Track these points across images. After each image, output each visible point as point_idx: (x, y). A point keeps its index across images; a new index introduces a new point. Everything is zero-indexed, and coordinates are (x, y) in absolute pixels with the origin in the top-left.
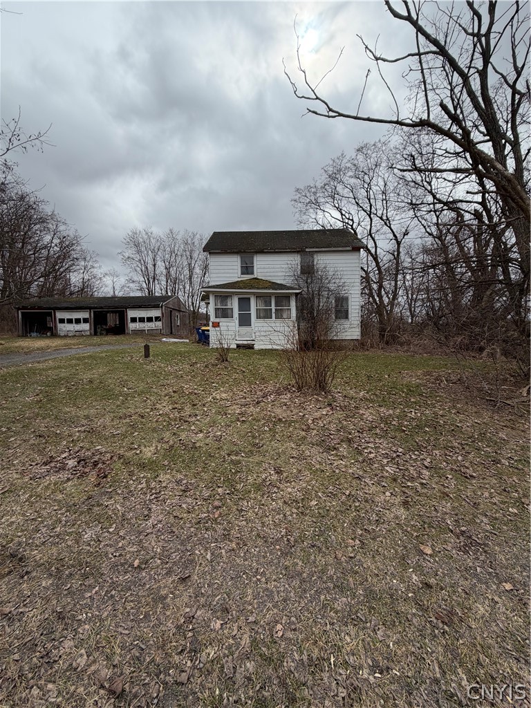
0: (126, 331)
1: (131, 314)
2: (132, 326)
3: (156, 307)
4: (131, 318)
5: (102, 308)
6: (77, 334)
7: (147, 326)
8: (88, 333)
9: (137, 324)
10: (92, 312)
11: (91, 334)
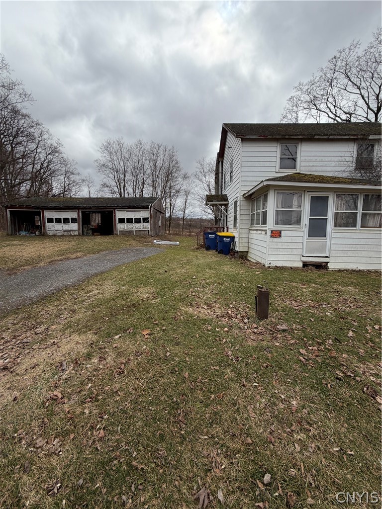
0: (114, 232)
1: (120, 214)
2: (120, 227)
3: (146, 208)
4: (119, 218)
5: (90, 208)
6: (66, 233)
7: (135, 227)
8: (76, 233)
9: (126, 225)
10: (80, 212)
11: (79, 234)
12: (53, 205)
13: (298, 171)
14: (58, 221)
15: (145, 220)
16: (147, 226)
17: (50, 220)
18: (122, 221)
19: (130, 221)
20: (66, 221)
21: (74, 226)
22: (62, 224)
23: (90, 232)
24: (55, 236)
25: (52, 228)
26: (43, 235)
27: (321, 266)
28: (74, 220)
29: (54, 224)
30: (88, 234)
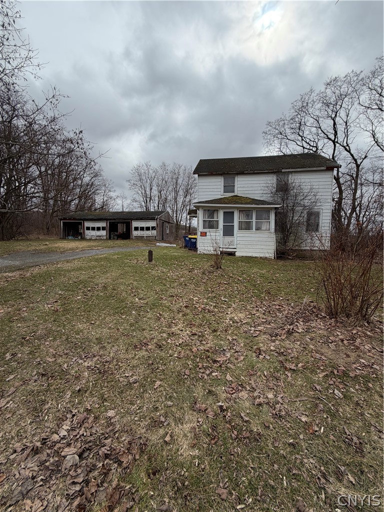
0: (131, 237)
1: (135, 224)
2: (135, 233)
3: (153, 219)
4: (135, 227)
6: (98, 238)
7: (146, 233)
8: (105, 238)
9: (139, 232)
10: (108, 222)
11: (107, 239)
12: (91, 217)
13: (236, 194)
14: (93, 229)
15: (153, 228)
16: (154, 232)
17: (88, 228)
18: (136, 229)
19: (142, 229)
20: (99, 229)
21: (103, 233)
22: (96, 231)
23: (116, 237)
24: (90, 240)
25: (89, 234)
26: (83, 238)
27: (232, 254)
28: (104, 229)
29: (91, 231)
30: (114, 239)
